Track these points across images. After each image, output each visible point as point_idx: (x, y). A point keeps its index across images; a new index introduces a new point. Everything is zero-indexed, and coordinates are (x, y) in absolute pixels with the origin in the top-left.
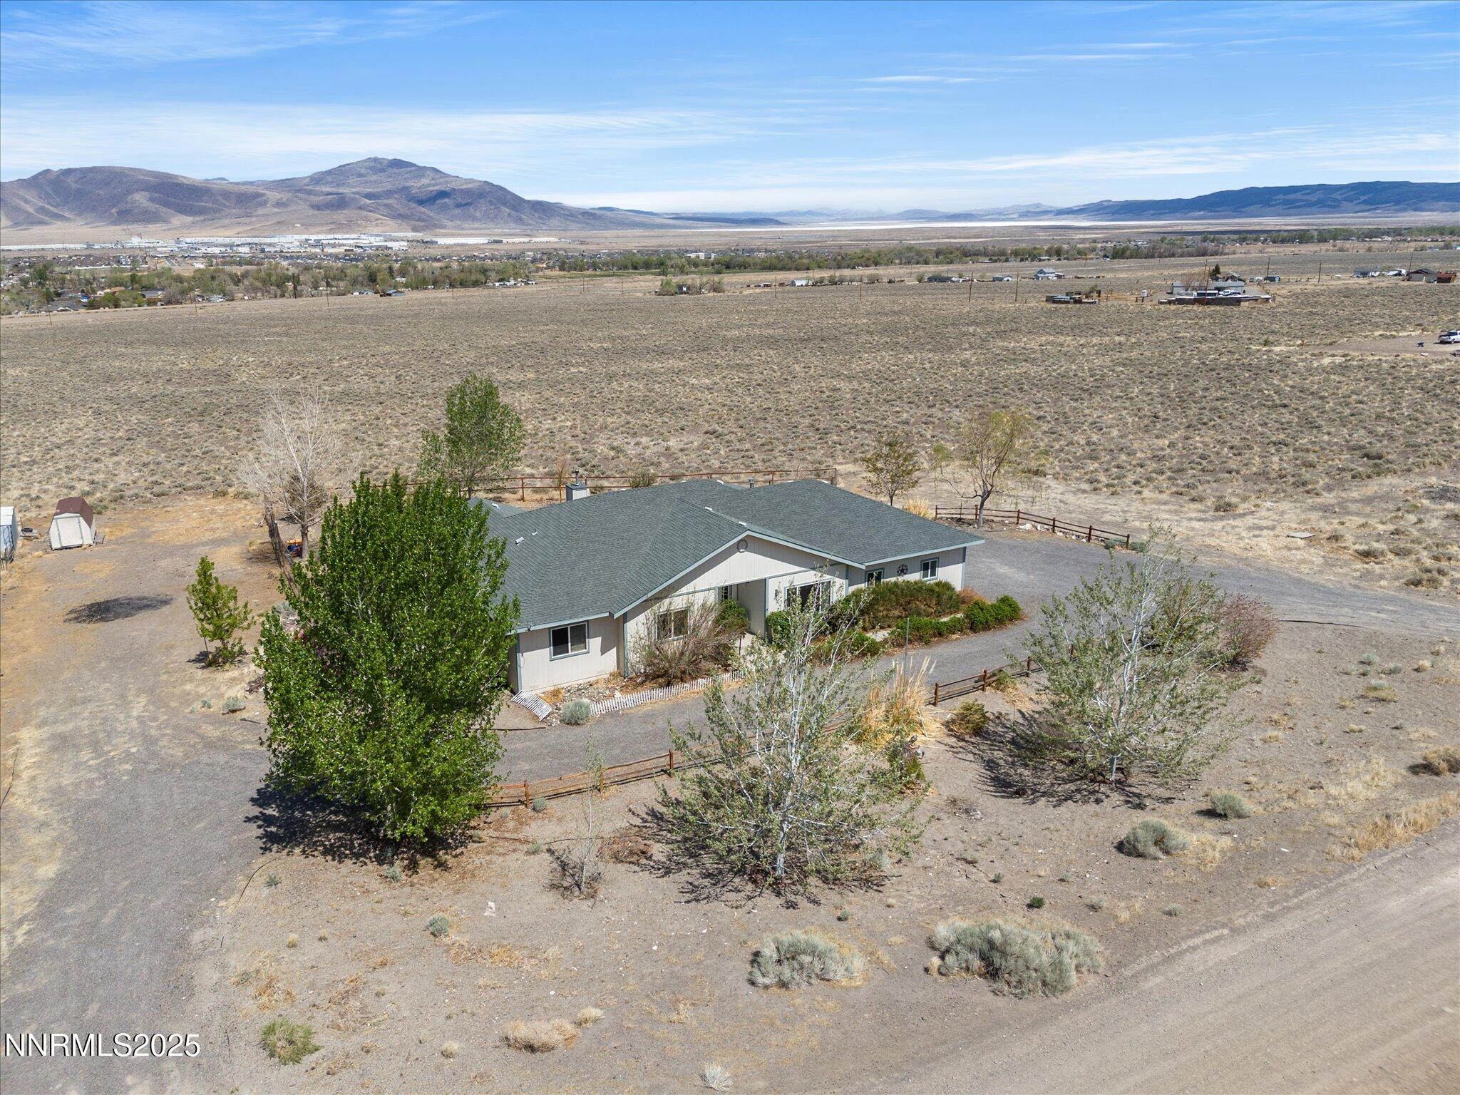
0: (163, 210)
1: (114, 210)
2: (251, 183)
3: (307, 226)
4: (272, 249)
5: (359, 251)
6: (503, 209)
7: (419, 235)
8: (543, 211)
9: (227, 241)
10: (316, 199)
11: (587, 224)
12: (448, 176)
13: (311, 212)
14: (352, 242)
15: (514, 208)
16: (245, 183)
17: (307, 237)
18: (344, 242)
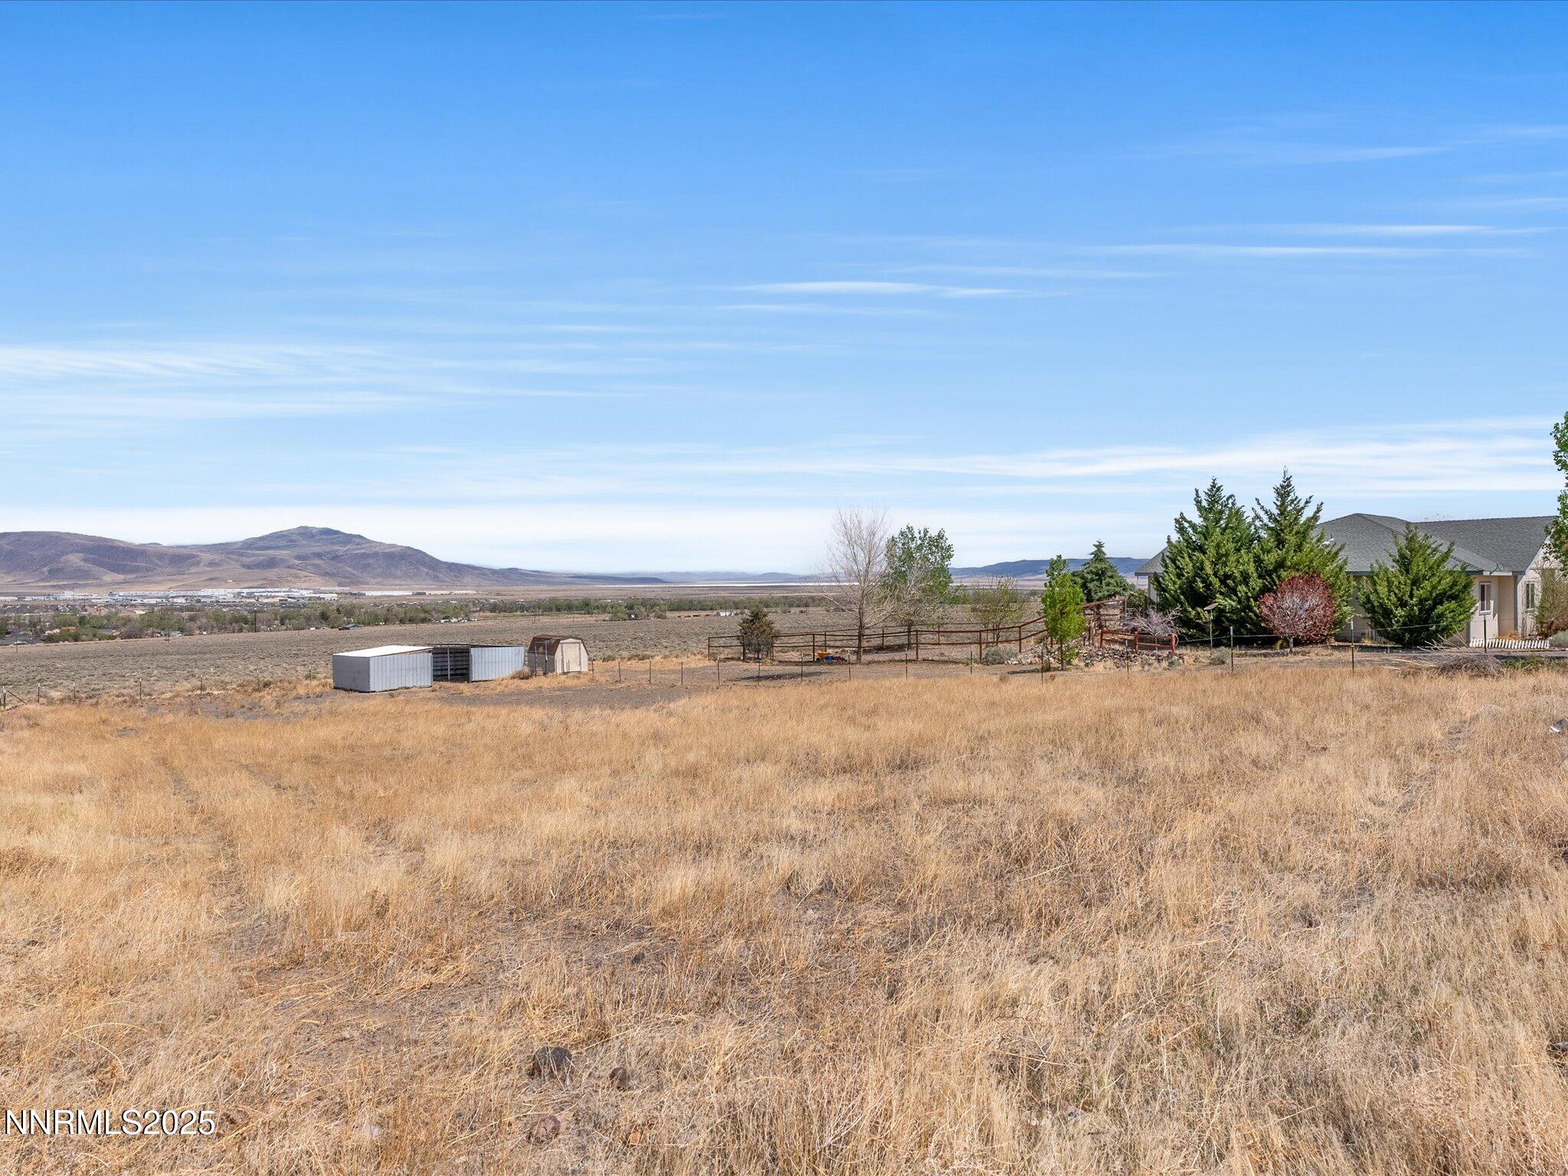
0: (96, 569)
1: (45, 570)
2: (185, 547)
3: (238, 581)
4: (208, 601)
5: (293, 600)
6: (422, 568)
7: (347, 589)
8: (458, 571)
9: (161, 594)
10: (246, 560)
11: (497, 581)
12: (373, 542)
13: (243, 570)
14: (283, 594)
15: (431, 568)
16: (179, 547)
17: (239, 590)
18: (276, 594)
